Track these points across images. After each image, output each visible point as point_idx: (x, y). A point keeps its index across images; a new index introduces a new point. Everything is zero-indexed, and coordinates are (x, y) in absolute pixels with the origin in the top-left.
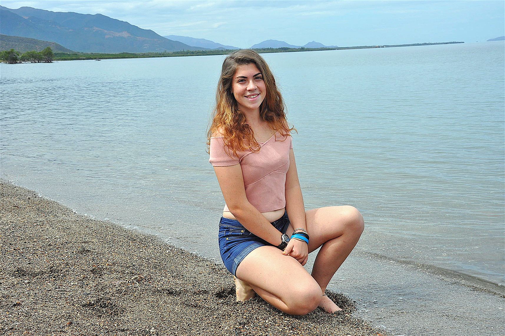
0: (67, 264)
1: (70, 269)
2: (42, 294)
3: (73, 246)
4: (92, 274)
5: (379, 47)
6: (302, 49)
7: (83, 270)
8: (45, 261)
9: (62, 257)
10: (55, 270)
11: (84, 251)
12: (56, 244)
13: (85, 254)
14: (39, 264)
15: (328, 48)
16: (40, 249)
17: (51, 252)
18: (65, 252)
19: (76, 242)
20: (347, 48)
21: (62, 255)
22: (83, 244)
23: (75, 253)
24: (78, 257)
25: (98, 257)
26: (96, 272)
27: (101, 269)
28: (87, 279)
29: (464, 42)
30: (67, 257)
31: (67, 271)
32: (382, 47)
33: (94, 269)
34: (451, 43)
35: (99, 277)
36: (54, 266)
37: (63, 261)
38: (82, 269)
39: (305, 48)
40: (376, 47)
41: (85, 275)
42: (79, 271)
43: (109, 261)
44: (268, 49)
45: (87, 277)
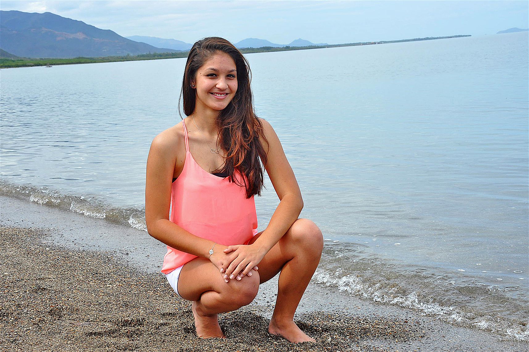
0: (19, 306)
1: (23, 311)
3: (26, 284)
4: (50, 316)
5: (375, 43)
6: (287, 48)
7: (39, 312)
9: (13, 297)
10: (4, 313)
11: (40, 289)
12: (4, 283)
13: (40, 293)
15: (316, 46)
18: (17, 291)
19: (29, 279)
20: (338, 46)
21: (13, 295)
22: (38, 282)
23: (28, 292)
24: (32, 297)
25: (55, 296)
26: (54, 313)
27: (60, 310)
28: (44, 322)
29: (471, 36)
30: (18, 297)
31: (18, 314)
32: (378, 44)
33: (52, 310)
34: (456, 36)
35: (58, 319)
36: (2, 309)
37: (13, 302)
38: (37, 311)
39: (291, 47)
40: (372, 44)
41: (41, 317)
42: (33, 313)
43: (69, 299)
44: (248, 49)
45: (44, 320)
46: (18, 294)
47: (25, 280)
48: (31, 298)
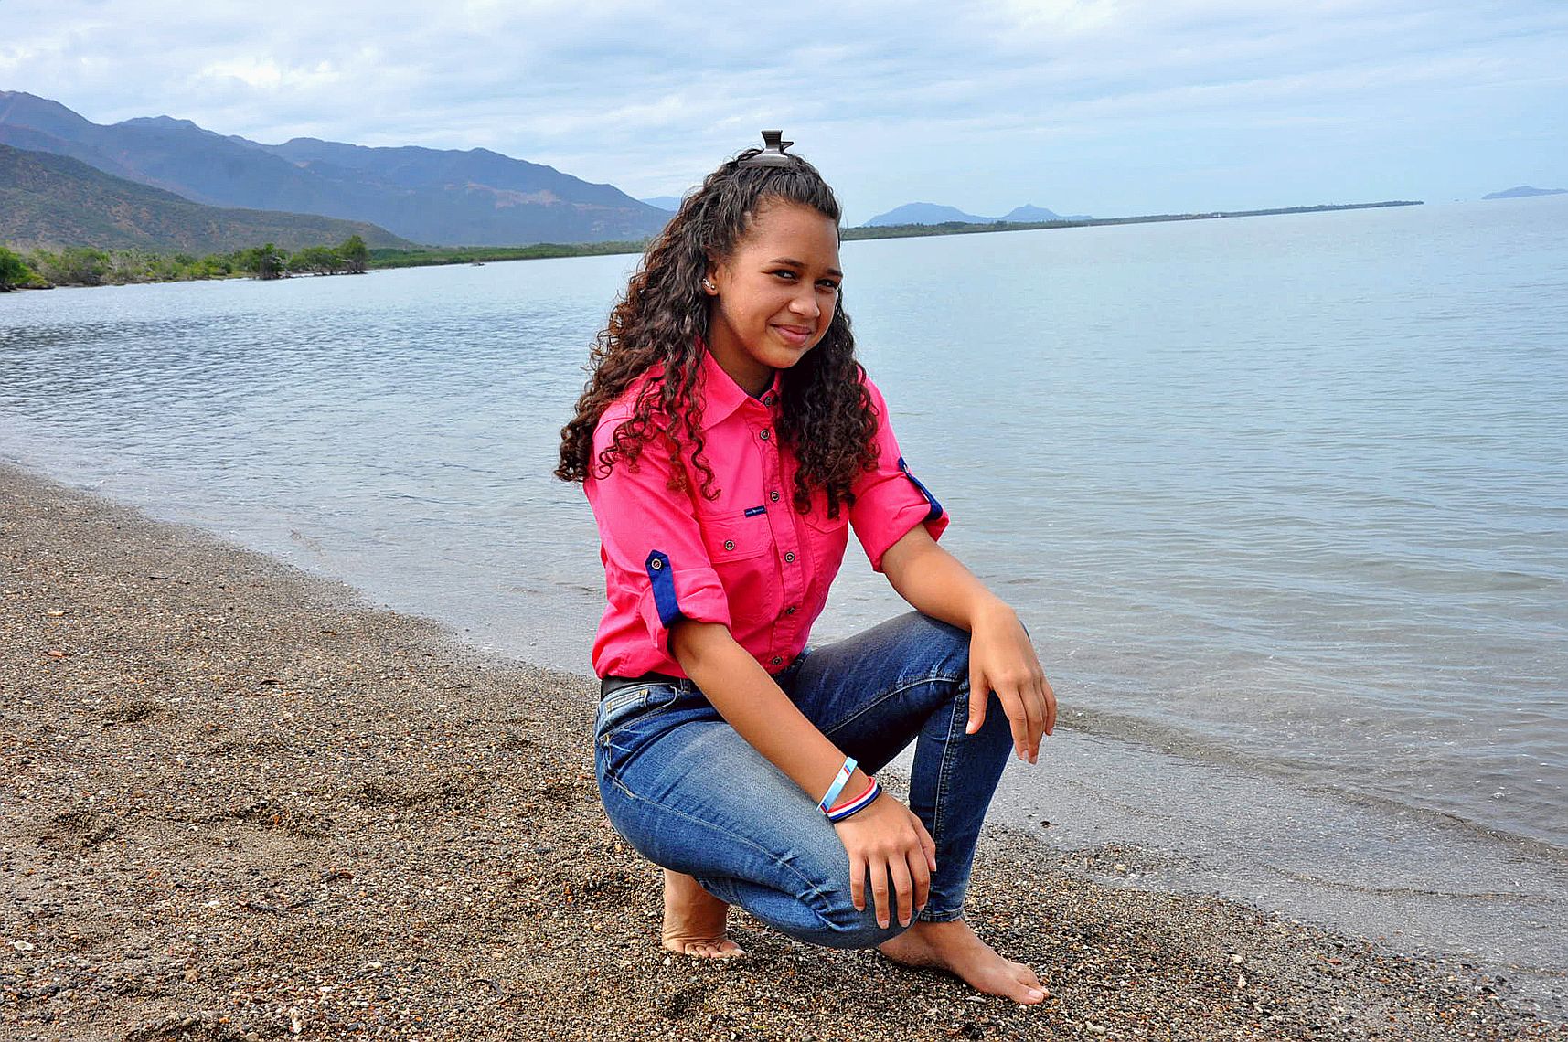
0: (481, 775)
1: (493, 787)
2: (435, 848)
3: (487, 731)
4: (549, 801)
6: (1000, 226)
7: (525, 790)
8: (425, 766)
9: (465, 757)
10: (456, 790)
11: (516, 743)
12: (443, 726)
13: (520, 752)
14: (412, 774)
15: (1067, 220)
16: (407, 738)
17: (436, 746)
18: (471, 745)
19: (491, 721)
20: (1117, 222)
21: (465, 753)
22: (510, 726)
23: (494, 748)
24: (504, 759)
25: (553, 758)
26: (556, 795)
27: (569, 788)
28: (538, 813)
29: (1422, 203)
30: (476, 757)
31: (484, 792)
33: (551, 789)
34: (1388, 204)
35: (567, 809)
36: (451, 780)
37: (468, 767)
38: (520, 788)
39: (1009, 221)
41: (530, 802)
42: (513, 792)
43: (583, 767)
44: (911, 227)
45: (537, 809)
46: (477, 751)
47: (483, 722)
48: (502, 760)
